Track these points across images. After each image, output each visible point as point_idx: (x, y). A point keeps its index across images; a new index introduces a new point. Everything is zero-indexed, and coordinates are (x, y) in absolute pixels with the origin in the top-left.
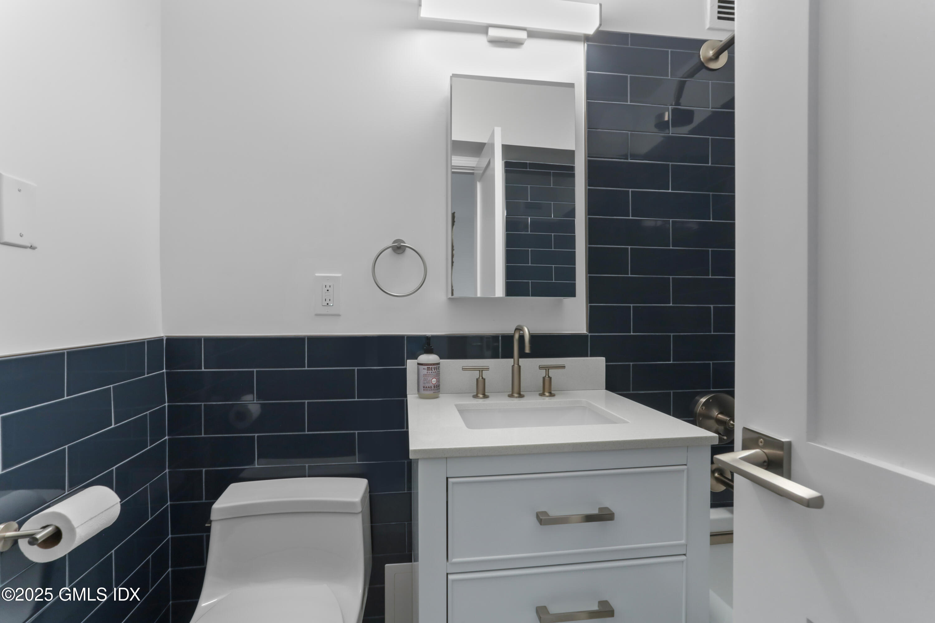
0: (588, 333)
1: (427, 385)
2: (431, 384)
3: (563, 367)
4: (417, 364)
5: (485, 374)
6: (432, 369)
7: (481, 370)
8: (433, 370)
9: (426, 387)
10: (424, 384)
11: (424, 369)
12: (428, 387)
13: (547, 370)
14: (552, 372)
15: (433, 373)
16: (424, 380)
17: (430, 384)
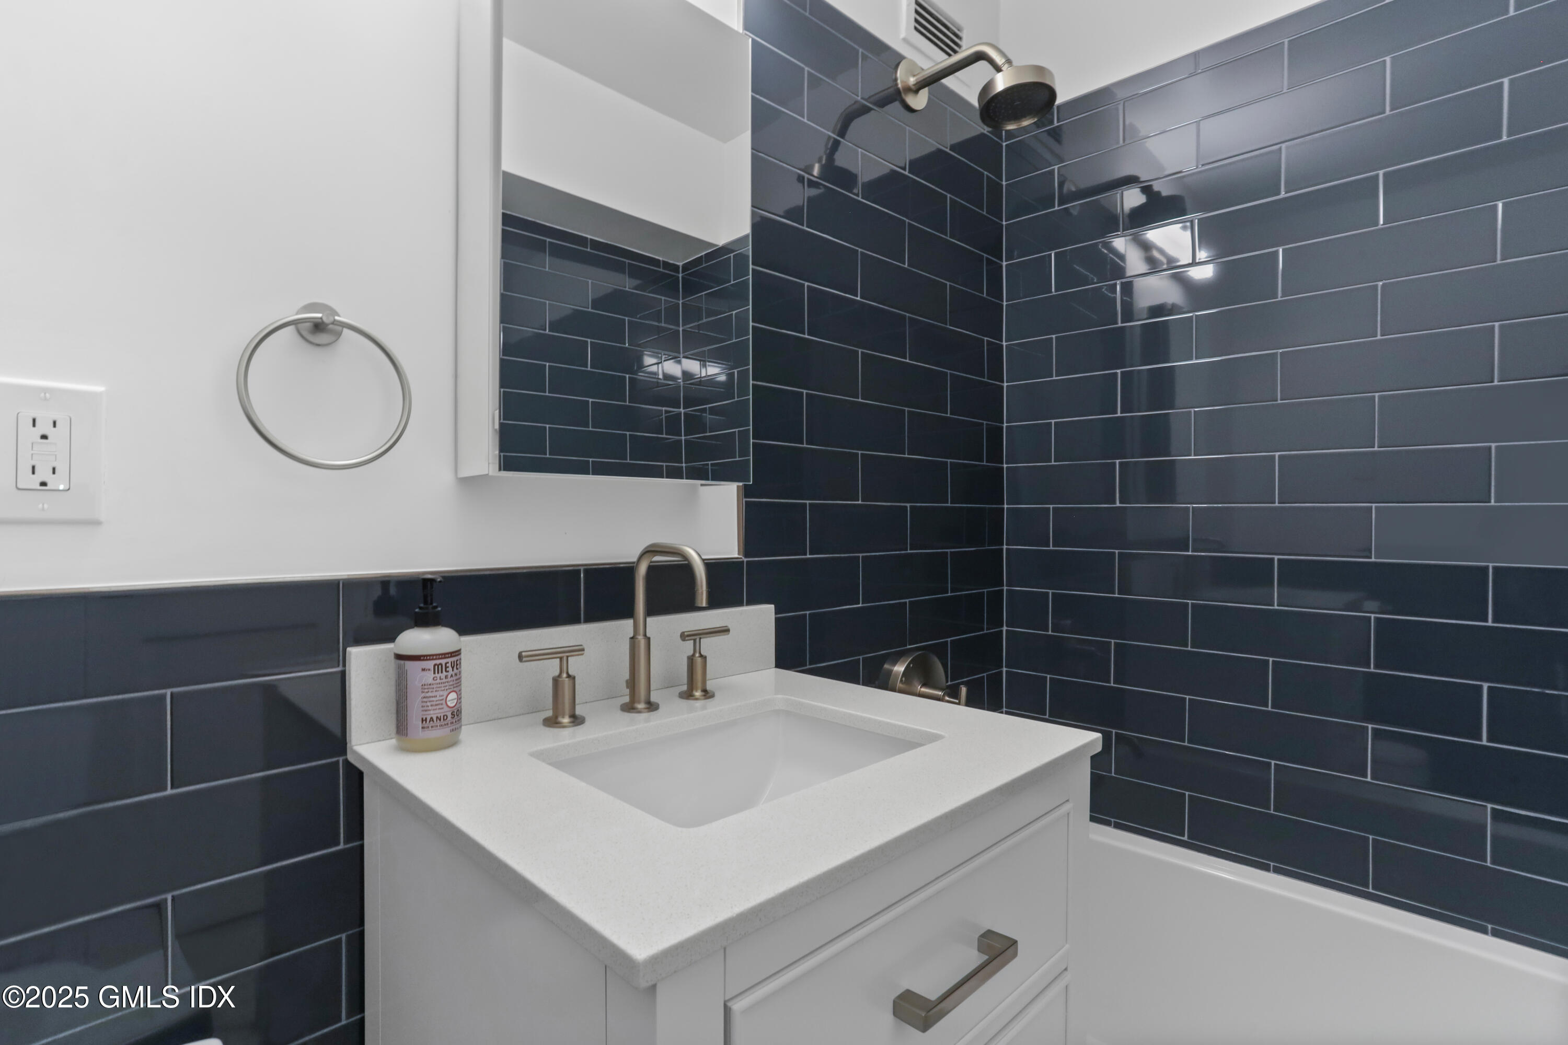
0: (743, 558)
1: (433, 714)
2: (446, 709)
3: (725, 631)
4: (393, 656)
5: (575, 665)
6: (446, 667)
7: (564, 655)
8: (450, 669)
9: (432, 719)
10: (426, 711)
11: (423, 670)
12: (437, 718)
13: (698, 640)
14: (708, 645)
15: (449, 679)
16: (425, 700)
17: (443, 708)
